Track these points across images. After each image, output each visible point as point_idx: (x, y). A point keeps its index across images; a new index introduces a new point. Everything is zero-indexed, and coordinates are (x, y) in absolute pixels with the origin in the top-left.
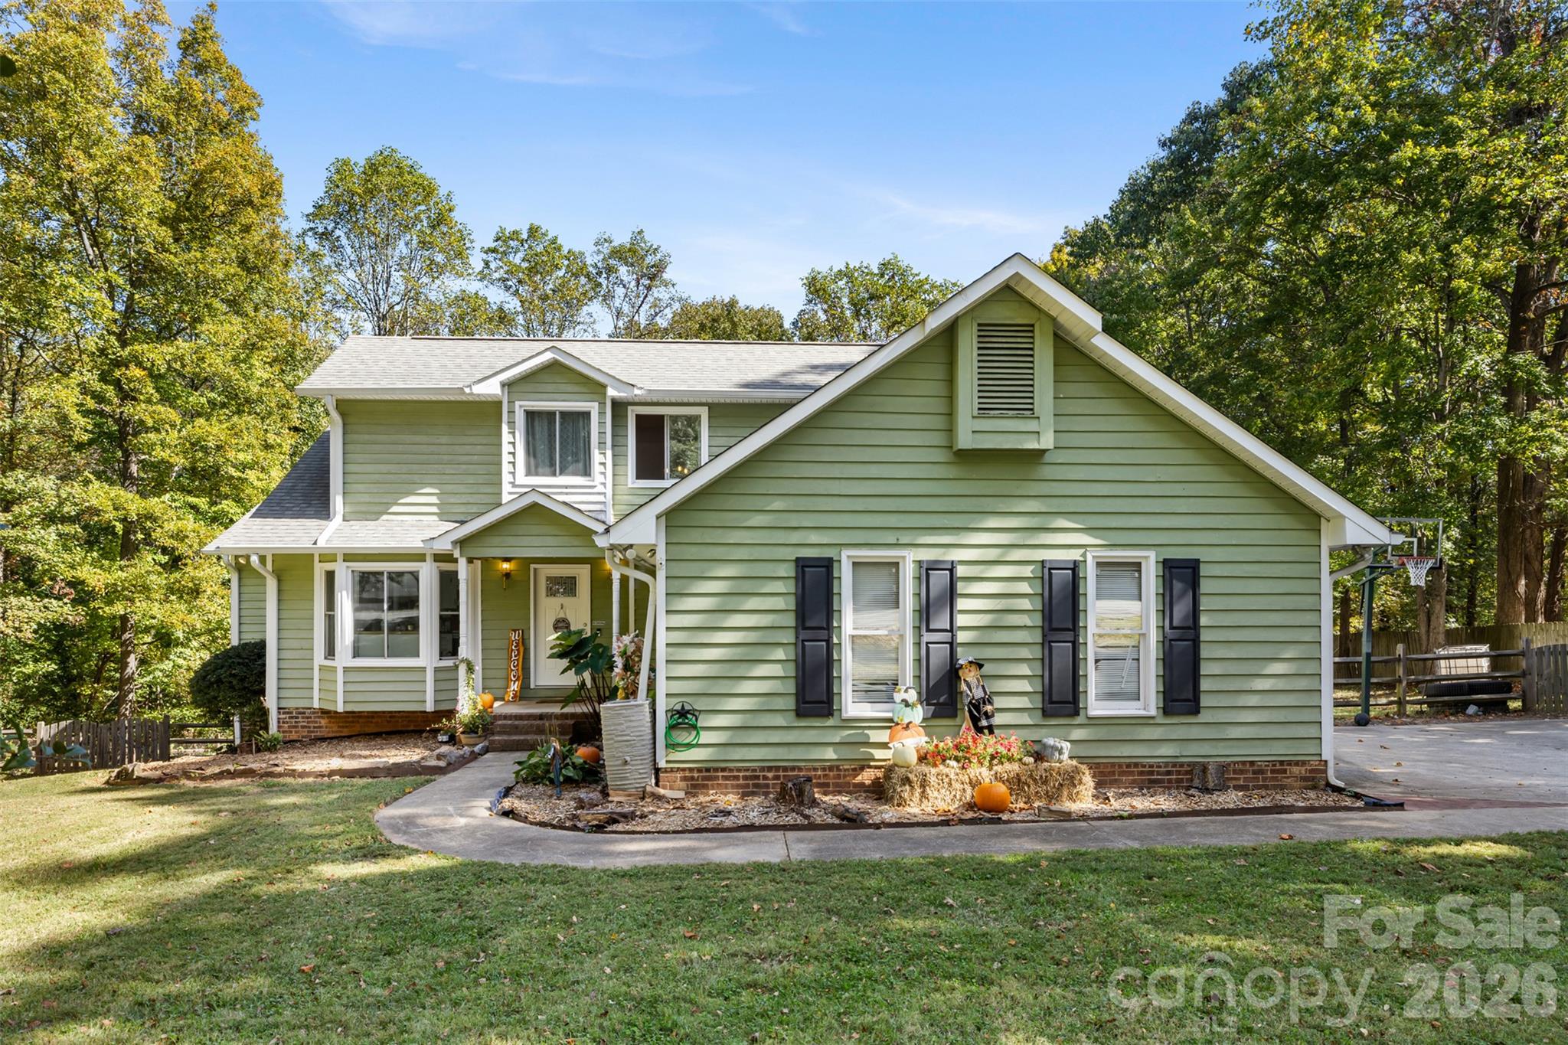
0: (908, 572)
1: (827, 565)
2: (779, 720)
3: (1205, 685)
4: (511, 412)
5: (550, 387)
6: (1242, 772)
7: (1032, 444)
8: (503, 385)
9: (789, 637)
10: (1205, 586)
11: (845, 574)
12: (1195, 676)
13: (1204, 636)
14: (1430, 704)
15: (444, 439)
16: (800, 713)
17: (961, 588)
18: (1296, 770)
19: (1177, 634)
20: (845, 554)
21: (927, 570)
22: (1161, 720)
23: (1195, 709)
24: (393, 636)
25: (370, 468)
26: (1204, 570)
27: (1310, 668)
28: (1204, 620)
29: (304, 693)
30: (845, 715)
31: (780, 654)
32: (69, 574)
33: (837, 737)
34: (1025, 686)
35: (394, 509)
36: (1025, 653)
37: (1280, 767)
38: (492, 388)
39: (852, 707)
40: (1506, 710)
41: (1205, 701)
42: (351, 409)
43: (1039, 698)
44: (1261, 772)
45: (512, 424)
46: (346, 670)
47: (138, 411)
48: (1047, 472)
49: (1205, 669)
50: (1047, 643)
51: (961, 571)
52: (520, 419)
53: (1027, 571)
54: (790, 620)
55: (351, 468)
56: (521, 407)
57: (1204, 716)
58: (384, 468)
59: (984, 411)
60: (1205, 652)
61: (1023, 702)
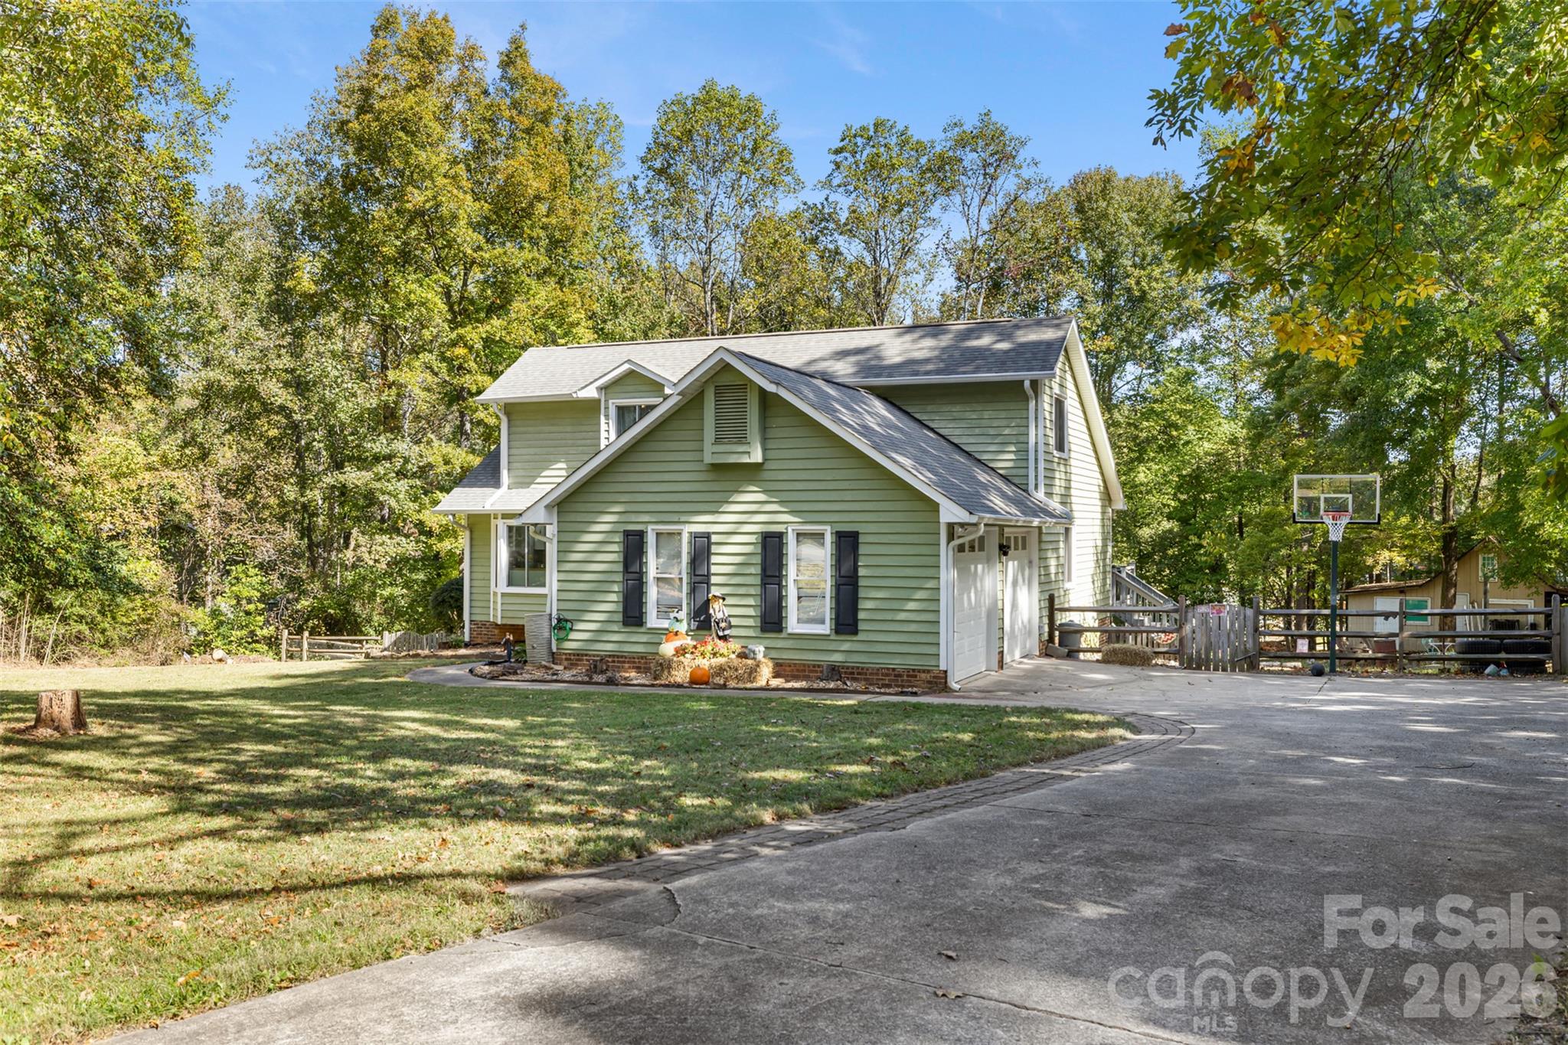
0: (685, 538)
1: (641, 535)
2: (615, 628)
3: (861, 615)
4: (607, 408)
5: (631, 388)
6: (887, 675)
7: (746, 460)
8: (600, 389)
9: (619, 578)
10: (862, 550)
11: (651, 539)
12: (855, 610)
13: (861, 583)
14: (1464, 661)
15: (569, 429)
16: (625, 623)
17: (714, 549)
18: (923, 676)
19: (843, 580)
20: (650, 527)
21: (695, 536)
22: (833, 637)
23: (855, 631)
24: (532, 572)
25: (524, 451)
26: (862, 539)
27: (932, 606)
28: (862, 572)
29: (484, 611)
30: (649, 625)
31: (616, 588)
32: (415, 517)
33: (644, 638)
34: (751, 612)
35: (539, 480)
36: (752, 591)
37: (912, 674)
38: (591, 393)
39: (653, 620)
40: (1544, 671)
41: (861, 626)
42: (512, 409)
43: (759, 620)
44: (900, 676)
45: (607, 416)
46: (503, 595)
47: (467, 381)
48: (766, 475)
49: (862, 605)
50: (764, 584)
51: (714, 538)
52: (613, 412)
53: (752, 539)
54: (620, 567)
55: (513, 451)
56: (613, 404)
57: (861, 636)
58: (532, 451)
59: (718, 441)
60: (862, 593)
61: (751, 622)
